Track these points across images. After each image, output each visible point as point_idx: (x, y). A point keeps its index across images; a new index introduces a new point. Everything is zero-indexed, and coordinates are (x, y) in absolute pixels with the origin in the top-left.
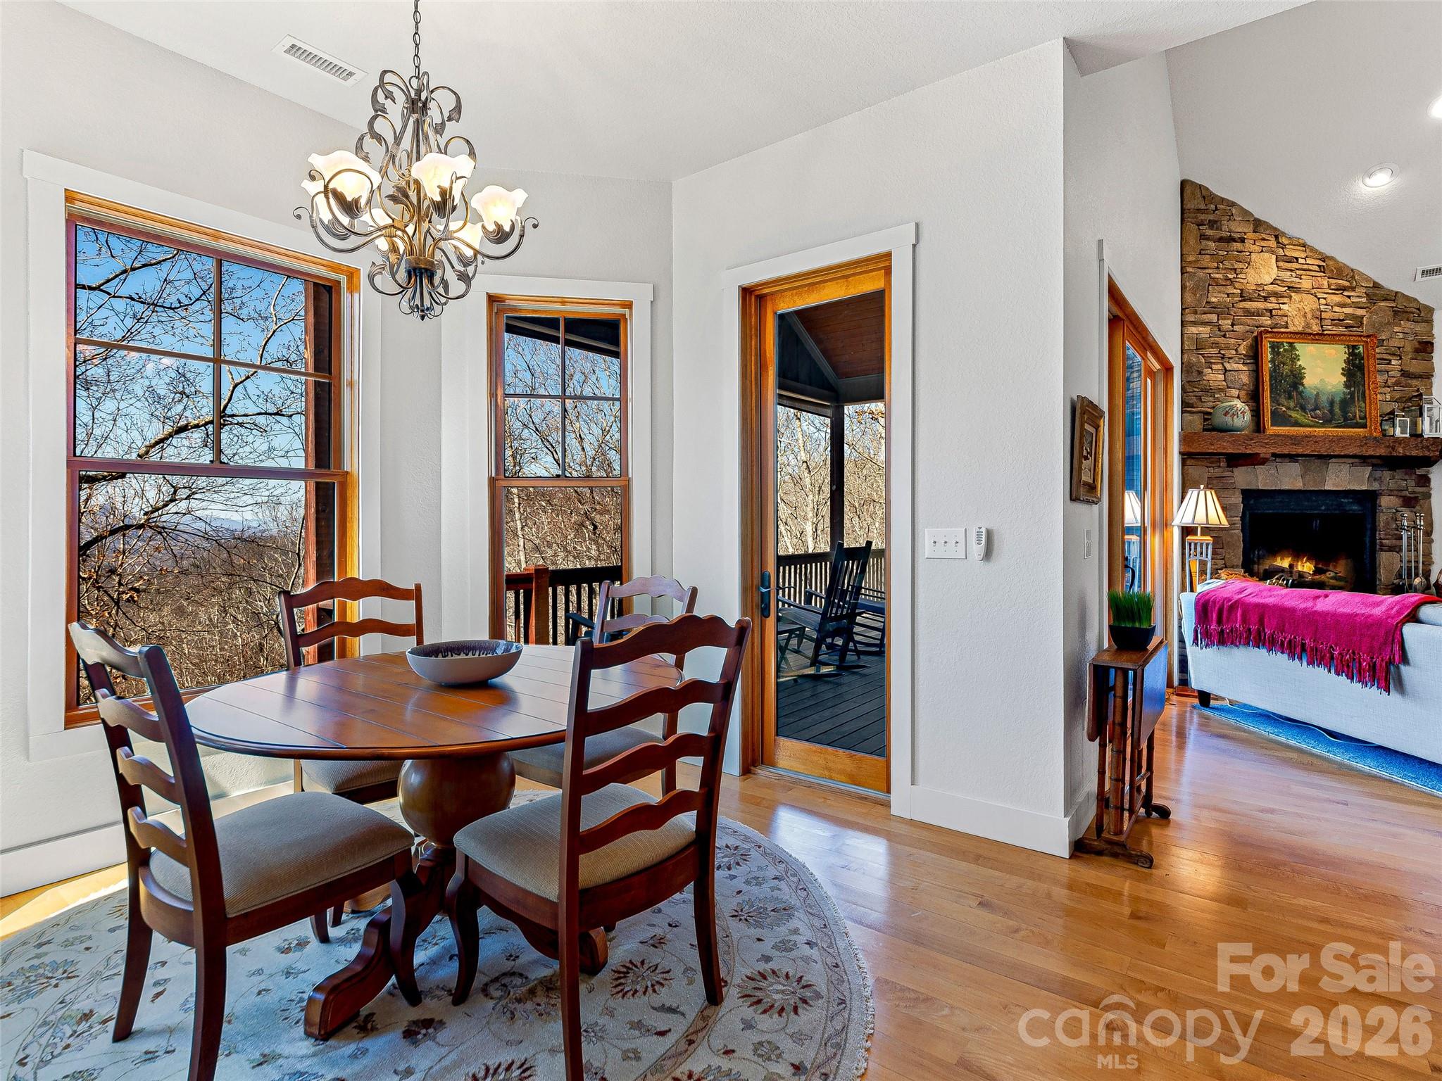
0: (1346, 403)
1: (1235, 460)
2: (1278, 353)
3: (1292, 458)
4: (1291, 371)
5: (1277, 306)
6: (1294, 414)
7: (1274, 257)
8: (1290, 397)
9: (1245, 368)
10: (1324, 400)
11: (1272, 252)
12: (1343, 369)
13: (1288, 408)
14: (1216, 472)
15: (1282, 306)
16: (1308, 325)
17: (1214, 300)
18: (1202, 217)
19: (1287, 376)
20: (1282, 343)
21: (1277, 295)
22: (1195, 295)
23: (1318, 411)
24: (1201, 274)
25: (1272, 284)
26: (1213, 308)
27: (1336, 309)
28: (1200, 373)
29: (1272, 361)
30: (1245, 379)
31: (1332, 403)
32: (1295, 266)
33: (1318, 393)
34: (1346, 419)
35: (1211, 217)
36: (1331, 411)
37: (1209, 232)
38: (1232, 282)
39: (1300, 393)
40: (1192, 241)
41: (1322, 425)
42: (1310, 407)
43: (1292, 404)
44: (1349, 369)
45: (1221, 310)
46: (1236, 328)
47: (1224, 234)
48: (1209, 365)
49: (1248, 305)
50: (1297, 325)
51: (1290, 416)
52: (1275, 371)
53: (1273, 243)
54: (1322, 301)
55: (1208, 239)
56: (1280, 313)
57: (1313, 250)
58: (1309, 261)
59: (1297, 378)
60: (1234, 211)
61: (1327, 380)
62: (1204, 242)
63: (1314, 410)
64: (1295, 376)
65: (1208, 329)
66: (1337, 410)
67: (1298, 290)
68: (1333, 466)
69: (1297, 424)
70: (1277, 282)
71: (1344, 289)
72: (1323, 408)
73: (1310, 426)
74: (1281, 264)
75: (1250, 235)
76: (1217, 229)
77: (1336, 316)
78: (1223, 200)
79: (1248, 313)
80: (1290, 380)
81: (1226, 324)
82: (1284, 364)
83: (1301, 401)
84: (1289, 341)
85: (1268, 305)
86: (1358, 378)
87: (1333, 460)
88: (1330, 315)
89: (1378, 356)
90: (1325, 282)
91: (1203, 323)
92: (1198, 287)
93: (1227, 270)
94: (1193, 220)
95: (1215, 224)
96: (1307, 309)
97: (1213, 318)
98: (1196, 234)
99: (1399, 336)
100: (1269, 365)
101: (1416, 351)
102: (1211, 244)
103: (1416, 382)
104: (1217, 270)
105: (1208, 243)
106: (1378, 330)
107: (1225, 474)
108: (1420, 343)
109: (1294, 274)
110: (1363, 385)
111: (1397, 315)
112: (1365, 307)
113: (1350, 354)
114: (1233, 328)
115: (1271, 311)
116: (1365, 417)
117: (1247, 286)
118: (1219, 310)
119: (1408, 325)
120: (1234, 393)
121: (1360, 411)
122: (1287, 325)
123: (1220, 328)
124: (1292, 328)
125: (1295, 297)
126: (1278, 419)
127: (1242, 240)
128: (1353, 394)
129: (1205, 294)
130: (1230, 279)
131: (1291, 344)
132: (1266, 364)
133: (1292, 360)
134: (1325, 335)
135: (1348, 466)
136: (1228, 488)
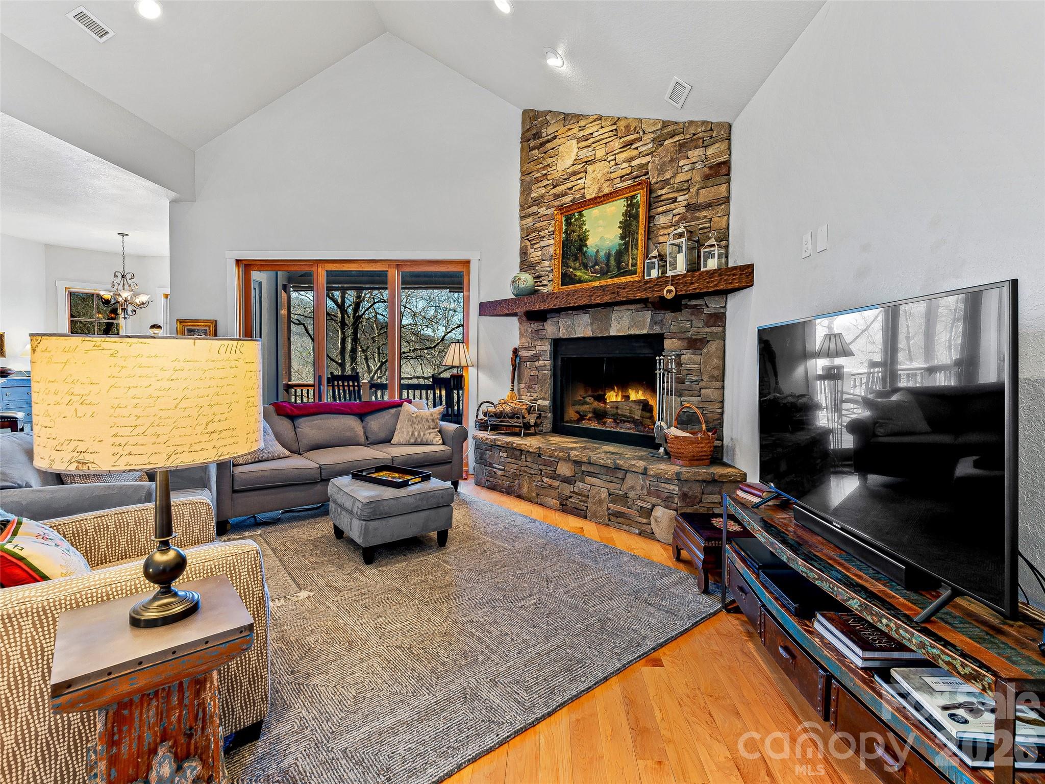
0: (620, 254)
2: (570, 224)
3: (584, 308)
4: (579, 236)
5: (576, 183)
6: (578, 273)
7: (575, 142)
8: (576, 259)
11: (574, 138)
12: (621, 222)
13: (575, 269)
14: (536, 326)
15: (579, 182)
16: (600, 190)
17: (532, 195)
18: (528, 133)
19: (575, 241)
20: (574, 214)
21: (575, 173)
22: (526, 195)
23: (597, 267)
24: (528, 178)
25: (574, 165)
26: (535, 201)
27: (624, 165)
28: (526, 254)
29: (566, 232)
31: (608, 256)
32: (590, 141)
33: (597, 252)
34: (619, 268)
35: (535, 130)
36: (608, 265)
37: (532, 143)
38: (546, 176)
39: (584, 254)
40: (525, 155)
41: (599, 279)
42: (590, 264)
43: (577, 265)
44: (626, 220)
49: (556, 190)
50: (591, 193)
51: (575, 275)
52: (567, 239)
53: (576, 129)
54: (613, 163)
55: (533, 148)
56: (577, 188)
57: (605, 119)
58: (601, 131)
59: (583, 240)
60: (549, 117)
61: (606, 236)
62: (530, 153)
63: (593, 266)
64: (581, 240)
65: (531, 219)
66: (612, 262)
67: (593, 162)
68: (616, 314)
69: (580, 281)
70: (576, 162)
71: (630, 143)
72: (601, 262)
73: (590, 281)
74: (580, 145)
75: (561, 130)
76: (539, 138)
77: (624, 172)
78: (543, 112)
79: (557, 197)
80: (577, 244)
81: (542, 211)
82: (574, 232)
83: (585, 260)
84: (578, 210)
85: (569, 185)
86: (634, 227)
87: (615, 308)
88: (620, 173)
89: (663, 198)
90: (617, 144)
91: (529, 216)
92: (526, 189)
93: (544, 168)
94: (525, 139)
95: (537, 136)
96: (599, 176)
97: (535, 209)
98: (527, 148)
99: (686, 168)
100: (564, 235)
101: (707, 177)
102: (535, 152)
103: (704, 213)
104: (538, 171)
105: (533, 152)
106: (661, 171)
107: (540, 328)
108: (711, 168)
109: (591, 149)
110: (637, 233)
111: (682, 147)
112: (652, 153)
113: (628, 206)
114: (548, 212)
115: (571, 188)
116: (636, 264)
117: (555, 175)
118: (538, 202)
119: (695, 154)
120: (547, 263)
121: (633, 259)
122: (583, 196)
123: (539, 215)
124: (588, 197)
125: (590, 168)
126: (567, 279)
127: (555, 138)
128: (626, 244)
129: (530, 193)
130: (546, 174)
131: (580, 213)
132: (560, 236)
133: (580, 227)
134: (607, 195)
135: (630, 312)
136: (542, 338)
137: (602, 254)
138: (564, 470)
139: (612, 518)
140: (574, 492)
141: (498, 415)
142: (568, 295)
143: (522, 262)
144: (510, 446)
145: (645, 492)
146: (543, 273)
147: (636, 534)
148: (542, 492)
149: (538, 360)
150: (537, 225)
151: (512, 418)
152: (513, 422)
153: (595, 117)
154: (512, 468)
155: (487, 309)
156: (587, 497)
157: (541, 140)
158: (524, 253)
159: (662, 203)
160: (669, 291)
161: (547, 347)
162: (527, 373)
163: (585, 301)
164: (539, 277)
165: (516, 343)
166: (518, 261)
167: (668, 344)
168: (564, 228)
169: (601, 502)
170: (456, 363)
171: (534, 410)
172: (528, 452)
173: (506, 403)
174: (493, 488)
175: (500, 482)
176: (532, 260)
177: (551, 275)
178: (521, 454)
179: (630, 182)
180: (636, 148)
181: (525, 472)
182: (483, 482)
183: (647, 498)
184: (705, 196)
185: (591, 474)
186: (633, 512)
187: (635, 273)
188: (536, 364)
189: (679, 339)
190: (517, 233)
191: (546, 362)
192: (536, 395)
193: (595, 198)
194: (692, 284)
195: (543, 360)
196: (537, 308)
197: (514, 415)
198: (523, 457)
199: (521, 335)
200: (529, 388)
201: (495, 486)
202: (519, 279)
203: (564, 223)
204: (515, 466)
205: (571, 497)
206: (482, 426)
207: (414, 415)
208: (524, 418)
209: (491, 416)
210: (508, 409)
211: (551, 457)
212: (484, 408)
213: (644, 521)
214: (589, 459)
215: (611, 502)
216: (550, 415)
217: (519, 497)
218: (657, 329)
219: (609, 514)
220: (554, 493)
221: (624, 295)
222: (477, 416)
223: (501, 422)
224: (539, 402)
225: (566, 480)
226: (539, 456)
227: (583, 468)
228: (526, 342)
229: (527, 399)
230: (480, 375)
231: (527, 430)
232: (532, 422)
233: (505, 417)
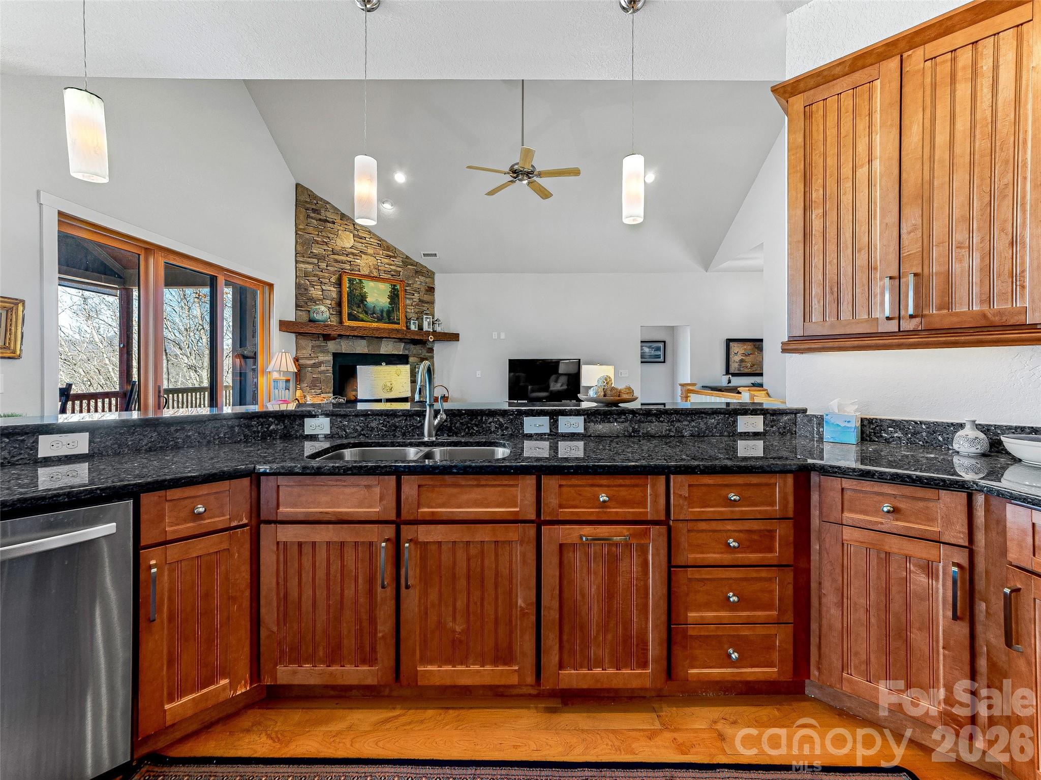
0: (389, 312)
1: (327, 337)
2: (353, 284)
3: (362, 337)
4: (360, 294)
5: (354, 260)
6: (361, 316)
7: (352, 235)
8: (359, 307)
9: (335, 290)
10: (378, 309)
11: (351, 232)
12: (388, 296)
13: (358, 312)
14: (317, 343)
15: (356, 260)
16: (371, 272)
17: (315, 251)
18: (308, 206)
19: (357, 296)
20: (355, 279)
21: (353, 254)
22: (303, 247)
23: (375, 315)
24: (307, 236)
25: (350, 248)
26: (315, 256)
27: (386, 266)
28: (306, 289)
29: (349, 287)
30: (334, 295)
31: (382, 311)
32: (364, 241)
33: (374, 306)
34: (389, 319)
35: (314, 207)
36: (382, 315)
37: (312, 215)
38: (326, 244)
39: (365, 305)
40: (302, 217)
41: (377, 322)
42: (370, 312)
43: (360, 310)
44: (391, 296)
45: (320, 258)
46: (328, 268)
47: (322, 217)
48: (313, 286)
49: (336, 257)
50: (365, 271)
51: (359, 316)
52: (350, 292)
53: (351, 227)
54: (379, 261)
55: (312, 218)
56: (355, 264)
57: (374, 235)
58: (371, 240)
59: (363, 298)
60: (328, 206)
61: (379, 300)
62: (309, 220)
63: (372, 314)
64: (362, 296)
65: (311, 266)
66: (385, 315)
67: (366, 254)
68: (384, 343)
69: (362, 320)
70: (354, 248)
71: (391, 257)
72: (377, 312)
73: (370, 322)
74: (356, 239)
75: (338, 221)
76: (318, 214)
77: (387, 269)
78: (321, 199)
79: (336, 261)
80: (359, 298)
81: (323, 265)
82: (356, 290)
83: (365, 309)
84: (358, 278)
85: (350, 259)
86: (395, 301)
87: (384, 339)
88: (383, 268)
89: (408, 291)
90: (381, 252)
91: (308, 263)
92: (303, 243)
93: (324, 237)
95: (317, 211)
96: (371, 264)
97: (315, 261)
98: (304, 214)
99: (419, 283)
100: (347, 289)
101: (427, 291)
102: (315, 222)
103: (426, 305)
104: (318, 236)
105: (312, 220)
106: (408, 279)
107: (323, 344)
108: (428, 287)
109: (364, 246)
110: (399, 304)
111: (416, 272)
112: (402, 267)
113: (392, 289)
115: (350, 262)
116: (399, 320)
117: (335, 247)
118: (318, 257)
119: (422, 278)
120: (328, 302)
121: (397, 316)
122: (359, 271)
123: (319, 267)
124: (362, 273)
125: (364, 257)
126: (352, 317)
127: (334, 223)
128: (393, 308)
129: (310, 248)
130: (325, 242)
131: (360, 280)
132: (344, 289)
133: (361, 288)
134: (375, 277)
136: (325, 352)
143: (300, 294)
149: (320, 366)
150: (318, 273)
153: (366, 229)
158: (302, 288)
160: (431, 338)
161: (330, 358)
162: (308, 376)
167: (412, 360)
168: (348, 285)
176: (313, 296)
179: (391, 276)
180: (394, 261)
184: (425, 298)
187: (399, 324)
188: (318, 369)
189: (417, 358)
191: (327, 368)
192: (320, 391)
193: (368, 275)
194: (439, 336)
195: (325, 366)
199: (301, 348)
200: (314, 386)
203: (349, 282)
218: (406, 352)
224: (324, 395)
228: (307, 352)
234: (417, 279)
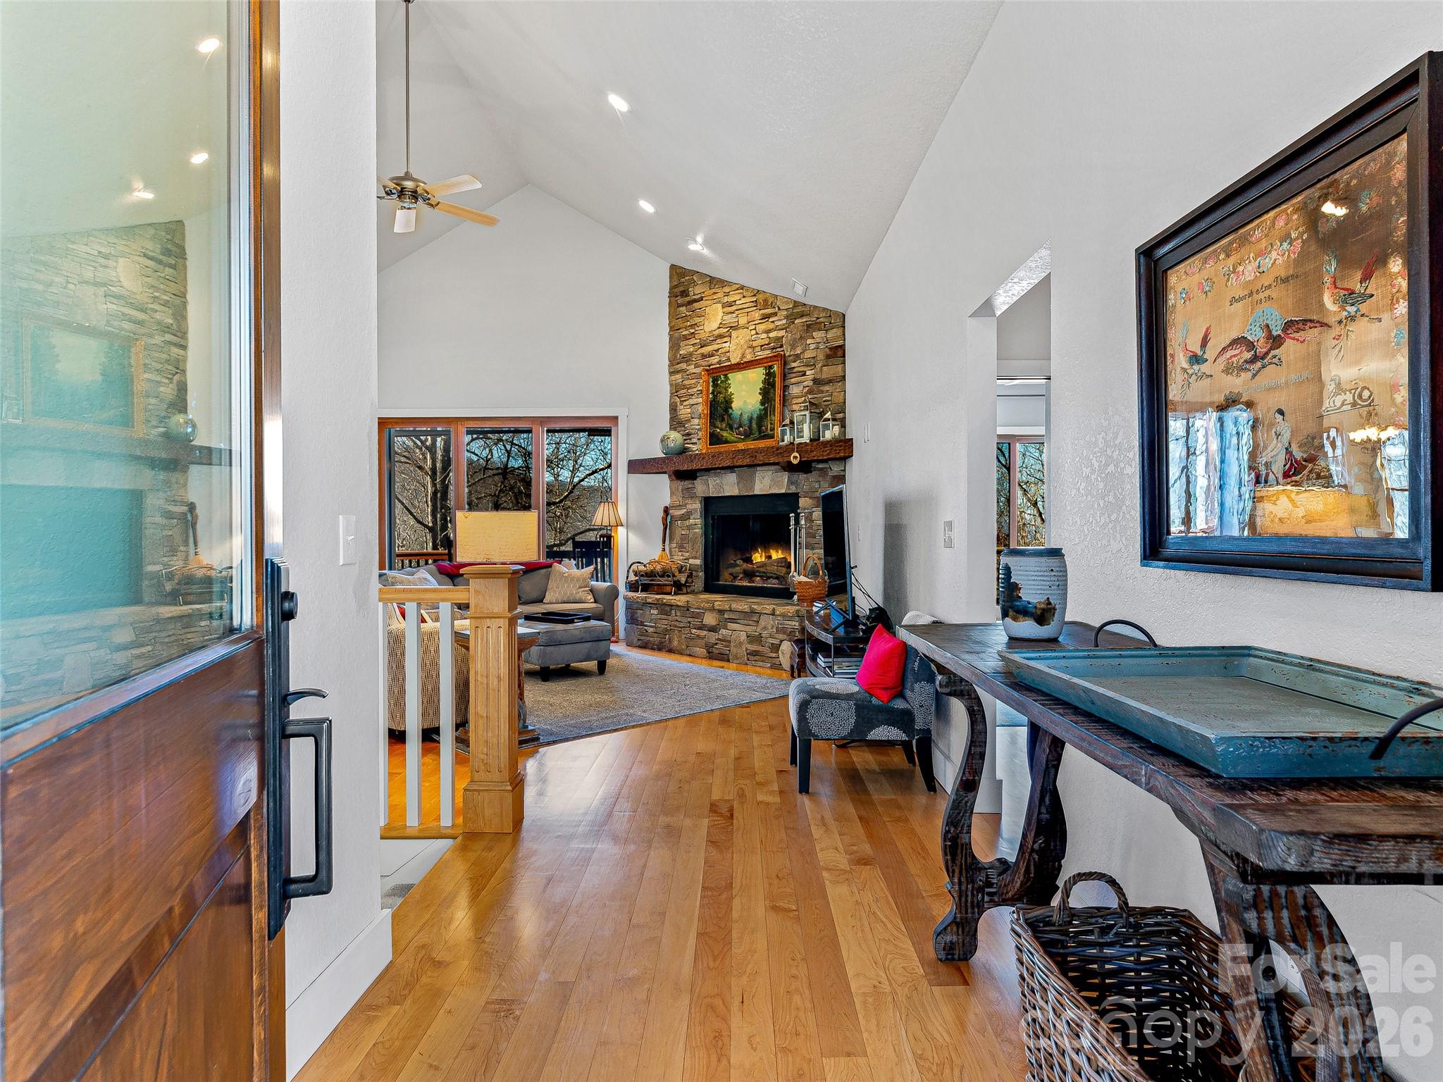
0: (762, 418)
2: (717, 386)
3: (731, 468)
4: (725, 398)
5: (722, 345)
6: (725, 434)
7: (720, 306)
8: (723, 420)
11: (719, 302)
12: (761, 389)
13: (721, 429)
15: (725, 344)
16: (743, 355)
17: (681, 352)
18: (677, 290)
19: (722, 403)
20: (720, 376)
21: (721, 336)
22: (675, 351)
23: (741, 429)
24: (677, 334)
25: (720, 328)
26: (683, 358)
27: (764, 336)
28: (675, 410)
29: (713, 393)
31: (751, 419)
32: (734, 308)
33: (741, 414)
34: (760, 432)
35: (682, 286)
36: (750, 427)
37: (681, 301)
38: (694, 335)
39: (730, 415)
40: (674, 310)
41: (743, 440)
42: (735, 426)
43: (724, 425)
44: (765, 388)
46: (696, 370)
47: (690, 299)
48: (681, 402)
49: (704, 349)
50: (735, 357)
51: (722, 436)
52: (714, 400)
53: (721, 293)
54: (754, 332)
55: (681, 304)
56: (723, 350)
57: (748, 289)
58: (743, 300)
59: (728, 402)
60: (696, 277)
61: (748, 401)
62: (678, 308)
63: (738, 428)
64: (727, 402)
65: (680, 375)
66: (754, 426)
67: (737, 328)
68: (759, 474)
69: (726, 442)
70: (722, 326)
71: (768, 317)
72: (745, 426)
73: (734, 443)
74: (725, 309)
75: (708, 291)
76: (686, 296)
77: (763, 342)
79: (704, 356)
80: (723, 406)
81: (691, 368)
82: (720, 393)
83: (730, 422)
84: (724, 373)
85: (716, 347)
86: (772, 395)
87: (759, 468)
88: (759, 342)
89: (795, 370)
90: (757, 315)
91: (678, 372)
92: (674, 345)
93: (692, 326)
94: (672, 295)
95: (684, 293)
96: (742, 342)
97: (683, 366)
98: (674, 304)
99: (812, 347)
100: (711, 396)
101: (828, 357)
102: (683, 309)
103: (826, 388)
104: (686, 328)
105: (681, 309)
106: (793, 347)
107: (690, 486)
108: (831, 349)
109: (734, 315)
110: (775, 400)
111: (809, 328)
112: (785, 329)
113: (767, 374)
114: (694, 371)
115: (717, 350)
116: (773, 429)
117: (703, 335)
118: (687, 359)
119: (819, 336)
120: (696, 421)
121: (771, 424)
122: (729, 359)
123: (688, 373)
124: (734, 362)
125: (734, 334)
126: (715, 439)
127: (701, 299)
128: (766, 409)
129: (678, 350)
130: (693, 333)
131: (726, 376)
132: (708, 396)
133: (726, 389)
134: (749, 362)
135: (771, 473)
136: (693, 497)
137: (745, 417)
138: (710, 619)
139: (751, 658)
140: (718, 639)
141: (651, 574)
142: (713, 456)
143: (672, 419)
144: (660, 602)
145: (775, 630)
146: (693, 431)
147: (768, 668)
148: (691, 643)
149: (689, 518)
150: (685, 382)
151: (662, 576)
152: (663, 581)
153: (737, 286)
154: (662, 625)
155: (636, 466)
156: (730, 642)
157: (688, 299)
158: (673, 409)
159: (794, 375)
160: (795, 457)
161: (697, 506)
162: (679, 532)
163: (727, 463)
164: (688, 434)
165: (667, 501)
166: (668, 417)
167: (803, 502)
168: (711, 389)
169: (741, 644)
170: (606, 523)
171: (686, 570)
172: (678, 606)
173: (658, 562)
174: (644, 646)
175: (652, 639)
176: (682, 417)
177: (700, 433)
178: (671, 609)
179: (768, 352)
180: (773, 322)
181: (676, 626)
182: (635, 641)
183: (777, 636)
184: (827, 372)
185: (733, 621)
186: (766, 650)
187: (772, 437)
188: (687, 523)
189: (811, 498)
190: (667, 389)
191: (697, 521)
192: (688, 554)
193: (738, 364)
194: (812, 451)
195: (694, 519)
196: (685, 468)
197: (664, 573)
198: (673, 612)
199: (672, 494)
200: (681, 547)
201: (646, 643)
202: (668, 438)
203: (711, 384)
204: (666, 622)
205: (716, 644)
206: (633, 587)
207: (566, 575)
208: (674, 576)
209: (642, 576)
210: (659, 568)
211: (699, 609)
212: (634, 567)
213: (774, 655)
214: (730, 607)
215: (749, 643)
216: (701, 574)
217: (671, 651)
218: (793, 489)
219: (748, 654)
220: (702, 642)
221: (761, 458)
222: (627, 577)
223: (651, 580)
224: (691, 561)
225: (713, 629)
226: (688, 610)
227: (726, 616)
228: (678, 500)
229: (679, 558)
230: (630, 534)
231: (679, 588)
232: (683, 580)
233: (655, 576)
234: (809, 341)
